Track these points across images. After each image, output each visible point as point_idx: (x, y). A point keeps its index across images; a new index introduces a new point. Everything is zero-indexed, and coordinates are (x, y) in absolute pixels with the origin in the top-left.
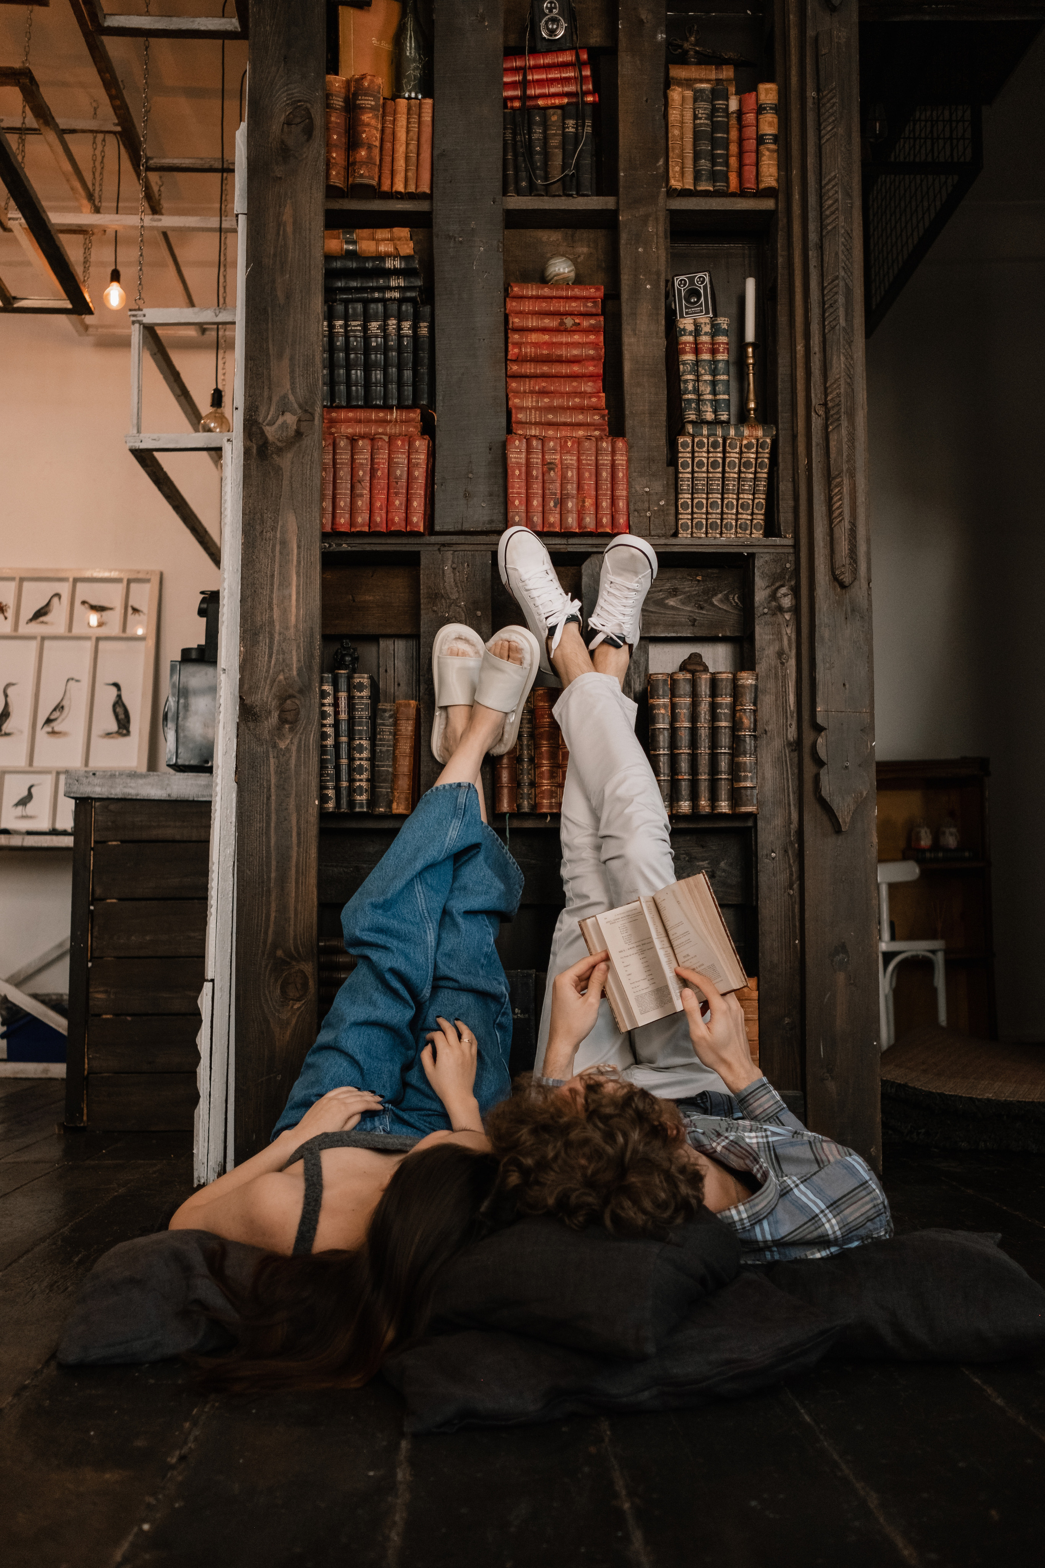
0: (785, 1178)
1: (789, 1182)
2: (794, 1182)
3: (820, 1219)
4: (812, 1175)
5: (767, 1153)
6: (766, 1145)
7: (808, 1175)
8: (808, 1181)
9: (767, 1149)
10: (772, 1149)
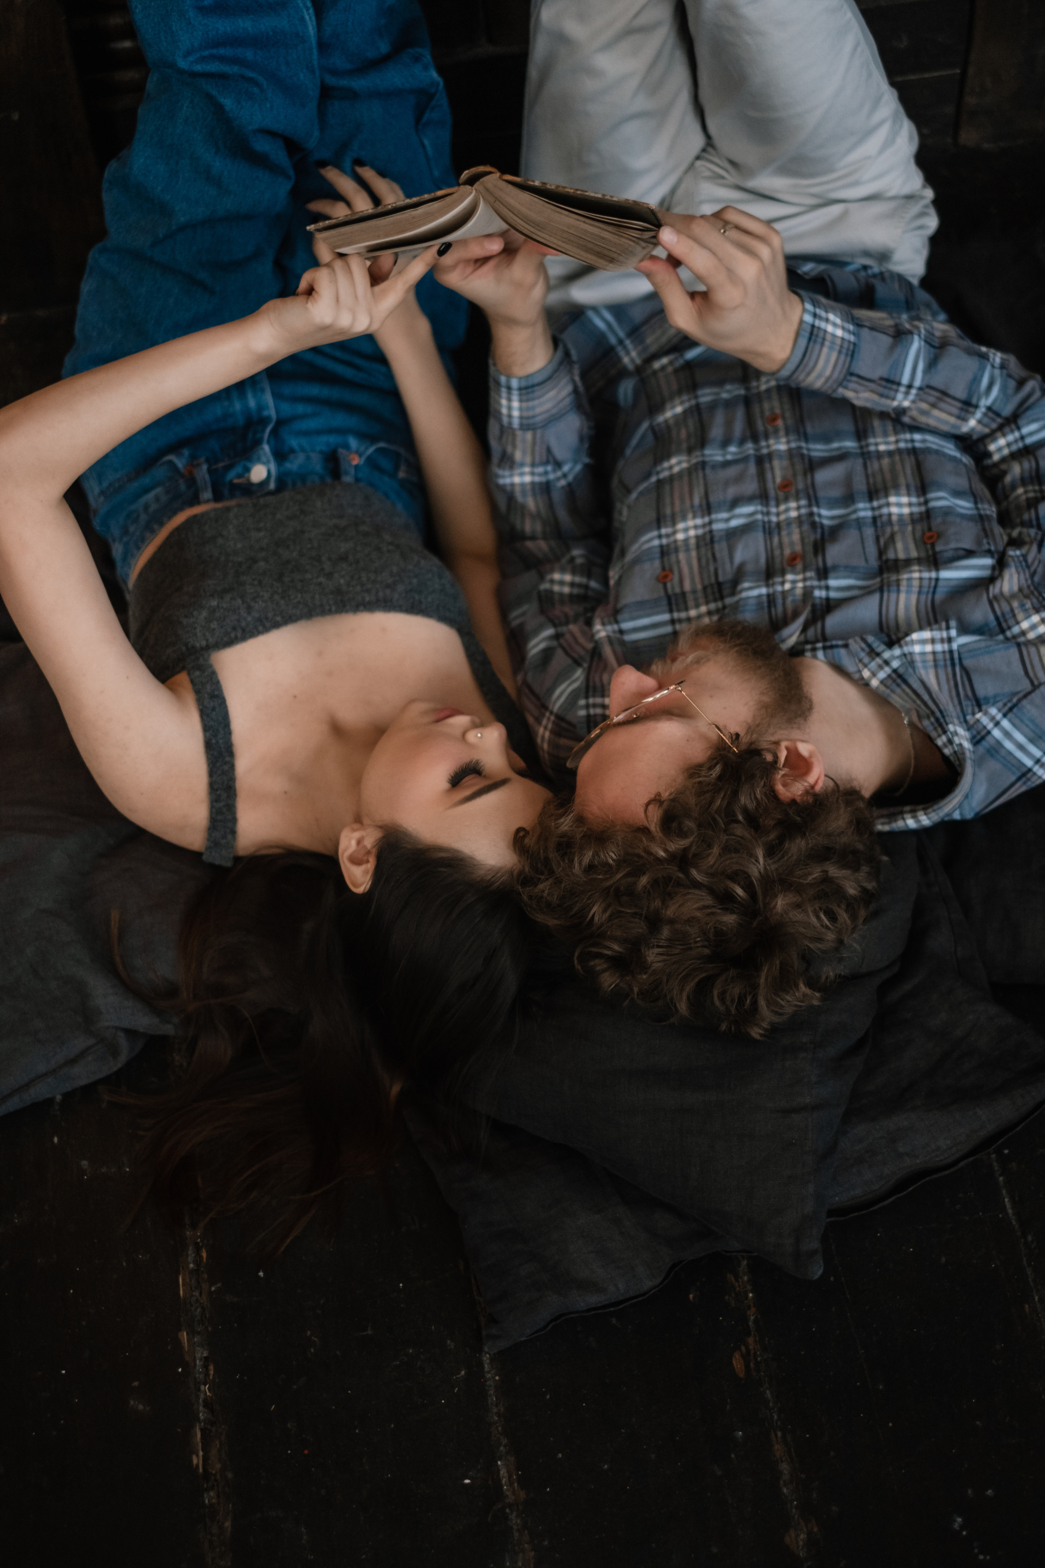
0: (979, 716)
1: (985, 720)
2: (993, 718)
3: (1035, 774)
4: (1019, 701)
5: (949, 669)
6: (948, 656)
7: (1015, 700)
8: (1015, 710)
9: (949, 663)
10: (957, 661)
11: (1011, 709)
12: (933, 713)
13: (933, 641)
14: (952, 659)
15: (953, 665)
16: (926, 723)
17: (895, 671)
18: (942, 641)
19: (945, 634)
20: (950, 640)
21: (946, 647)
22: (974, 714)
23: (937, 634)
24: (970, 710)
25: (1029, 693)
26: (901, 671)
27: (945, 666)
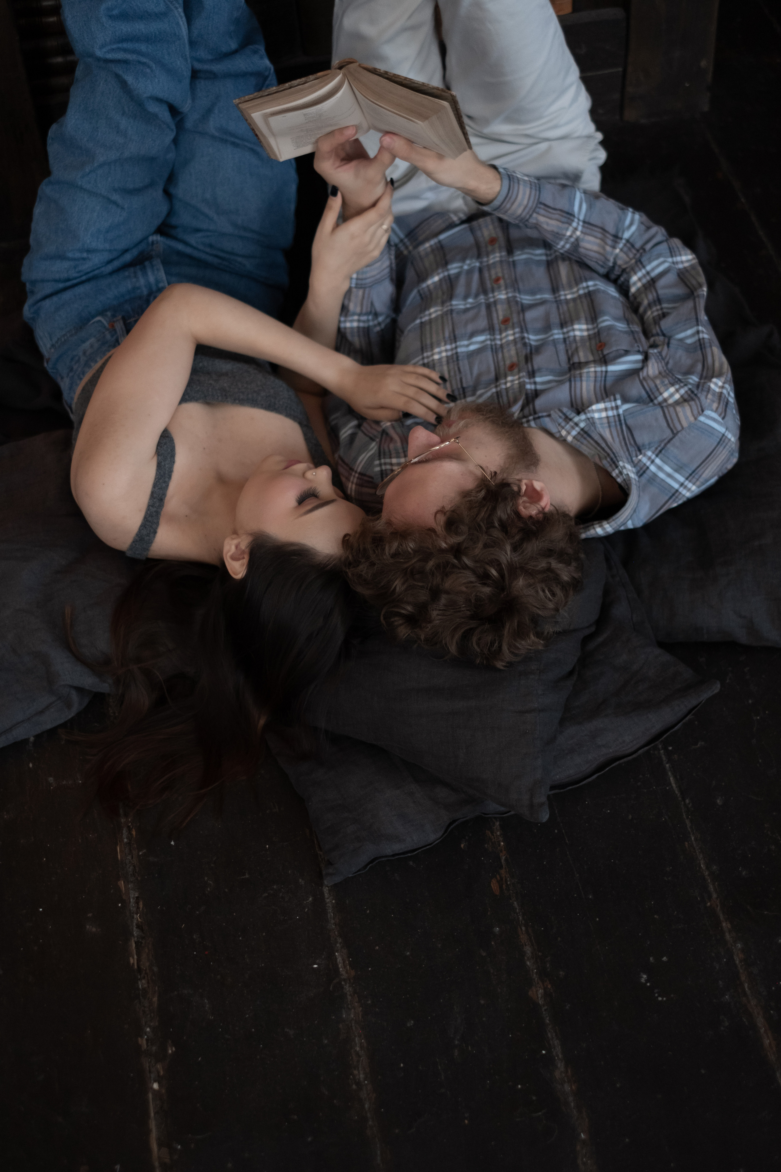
0: (640, 457)
1: (644, 460)
2: (649, 458)
3: (680, 493)
4: (666, 445)
5: (619, 427)
6: (617, 419)
7: (662, 445)
8: (663, 452)
9: (618, 423)
10: (623, 421)
11: (660, 451)
12: (608, 455)
13: (606, 409)
14: (620, 420)
15: (621, 424)
16: (604, 462)
17: (582, 429)
18: (612, 408)
19: (613, 404)
20: (617, 407)
21: (615, 412)
22: (637, 456)
23: (608, 405)
24: (634, 454)
25: (671, 439)
26: (586, 429)
27: (616, 425)
